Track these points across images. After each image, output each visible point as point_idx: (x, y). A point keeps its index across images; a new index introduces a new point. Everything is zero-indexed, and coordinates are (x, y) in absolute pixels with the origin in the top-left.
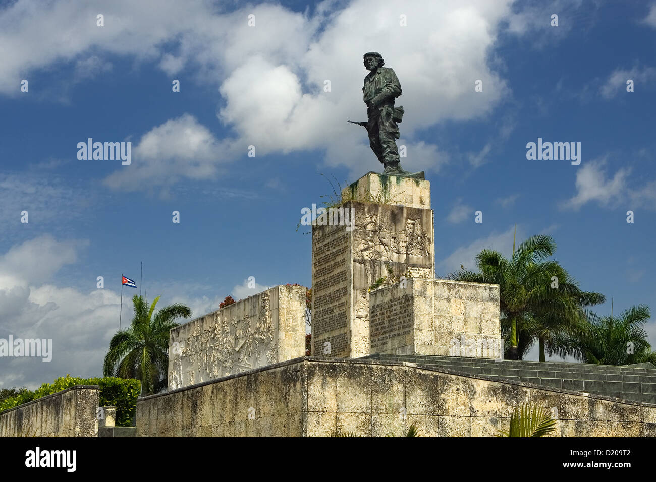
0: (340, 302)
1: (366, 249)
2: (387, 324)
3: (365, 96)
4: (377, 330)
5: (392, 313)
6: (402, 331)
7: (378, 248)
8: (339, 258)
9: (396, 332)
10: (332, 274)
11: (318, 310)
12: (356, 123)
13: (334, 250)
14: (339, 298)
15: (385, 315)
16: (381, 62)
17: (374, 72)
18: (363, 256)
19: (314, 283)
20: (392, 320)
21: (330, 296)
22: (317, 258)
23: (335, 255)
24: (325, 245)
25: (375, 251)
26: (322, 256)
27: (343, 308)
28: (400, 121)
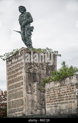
0: (20, 87)
1: (31, 68)
2: (58, 97)
3: (20, 22)
4: (51, 100)
5: (61, 92)
6: (69, 101)
7: (35, 68)
8: (19, 71)
9: (64, 101)
10: (16, 77)
11: (10, 90)
12: (17, 31)
13: (16, 69)
14: (19, 86)
15: (56, 93)
16: (25, 10)
17: (22, 13)
18: (30, 71)
19: (8, 81)
20: (61, 95)
21: (15, 86)
22: (9, 72)
23: (17, 70)
24: (12, 67)
25: (34, 69)
26: (11, 71)
27: (21, 90)
28: (32, 31)
